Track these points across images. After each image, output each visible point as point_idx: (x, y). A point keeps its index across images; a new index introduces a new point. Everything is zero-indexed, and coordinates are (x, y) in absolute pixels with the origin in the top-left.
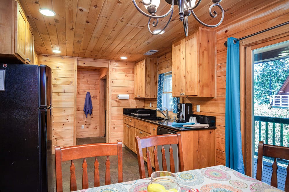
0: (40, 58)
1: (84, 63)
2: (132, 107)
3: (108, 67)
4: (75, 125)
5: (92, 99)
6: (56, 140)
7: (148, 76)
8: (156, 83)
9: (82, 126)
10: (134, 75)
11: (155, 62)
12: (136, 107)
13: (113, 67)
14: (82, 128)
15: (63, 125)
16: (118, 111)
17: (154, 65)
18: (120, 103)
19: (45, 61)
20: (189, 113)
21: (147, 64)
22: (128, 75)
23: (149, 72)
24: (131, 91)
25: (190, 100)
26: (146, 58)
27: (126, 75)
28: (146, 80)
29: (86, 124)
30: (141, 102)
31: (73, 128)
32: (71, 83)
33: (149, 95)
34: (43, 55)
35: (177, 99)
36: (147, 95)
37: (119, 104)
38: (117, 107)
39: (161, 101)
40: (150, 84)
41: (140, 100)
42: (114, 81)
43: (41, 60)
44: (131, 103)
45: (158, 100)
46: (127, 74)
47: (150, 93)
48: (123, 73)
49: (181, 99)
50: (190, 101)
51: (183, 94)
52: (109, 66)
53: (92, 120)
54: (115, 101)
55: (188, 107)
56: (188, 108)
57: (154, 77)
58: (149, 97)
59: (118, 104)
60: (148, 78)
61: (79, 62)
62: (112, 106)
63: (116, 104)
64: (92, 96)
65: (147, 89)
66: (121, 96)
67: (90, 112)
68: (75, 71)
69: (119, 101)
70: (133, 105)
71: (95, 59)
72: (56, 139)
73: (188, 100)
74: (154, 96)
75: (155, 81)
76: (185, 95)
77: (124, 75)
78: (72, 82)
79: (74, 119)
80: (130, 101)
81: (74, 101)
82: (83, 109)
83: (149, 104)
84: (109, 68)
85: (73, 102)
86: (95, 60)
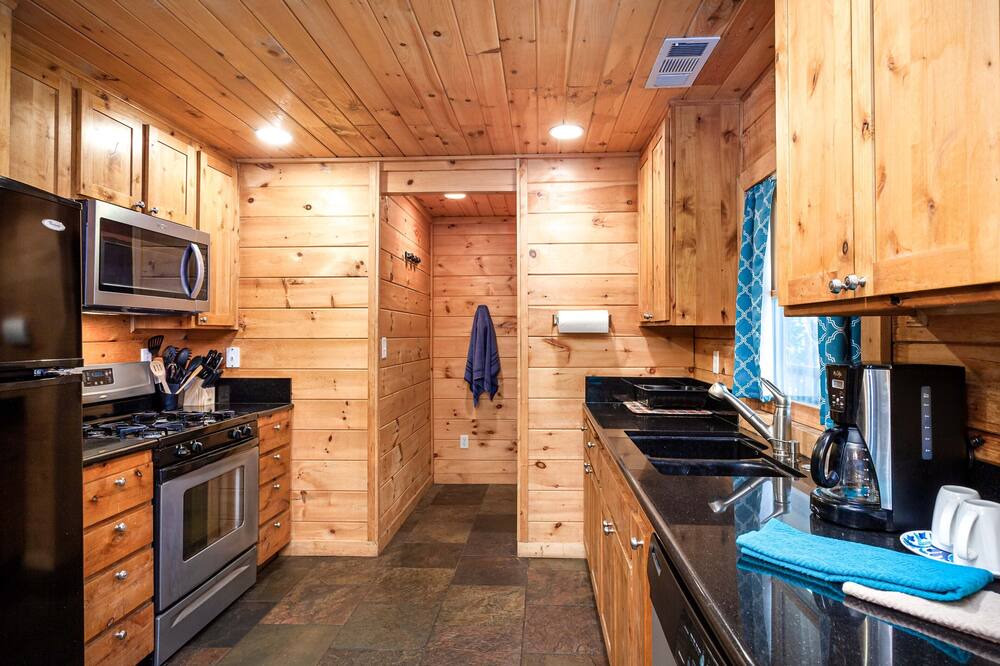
0: (247, 175)
1: (410, 182)
2: (627, 371)
3: (510, 189)
4: (373, 444)
5: (498, 332)
6: (304, 501)
7: (685, 208)
8: (732, 242)
9: (462, 436)
10: (635, 216)
11: (723, 128)
12: (652, 370)
13: (534, 187)
14: (462, 447)
15: (330, 439)
16: (559, 386)
17: (723, 145)
18: (569, 349)
19: (265, 185)
20: (927, 452)
21: (679, 141)
22: (610, 217)
23: (687, 183)
24: (625, 292)
25: (949, 337)
26: (673, 112)
27: (596, 221)
28: (672, 229)
29: (475, 430)
30: (673, 344)
31: (365, 453)
32: (358, 267)
33: (693, 308)
34: (256, 165)
35: (839, 330)
36: (678, 312)
37: (565, 354)
38: (555, 370)
39: (754, 343)
40: (694, 252)
41: (669, 338)
42: (542, 250)
43: (250, 185)
44: (626, 351)
45: (741, 339)
46: (601, 216)
47: (698, 295)
48: (584, 208)
49: (871, 328)
50: (948, 343)
51: (854, 279)
52: (515, 184)
53: (498, 417)
54: (545, 341)
55: (926, 396)
56: (926, 405)
57: (723, 206)
58: (689, 321)
59: (559, 357)
60: (681, 218)
61: (391, 177)
62: (533, 363)
63: (550, 354)
64: (496, 321)
65: (681, 276)
66: (573, 318)
67: (486, 387)
68: (373, 215)
69: (567, 340)
70: (637, 359)
71: (452, 158)
72: (303, 493)
73: (928, 335)
74: (723, 313)
75: (730, 233)
76: (869, 292)
77: (591, 217)
78: (362, 263)
79: (370, 417)
80: (618, 343)
81: (369, 342)
82: (462, 372)
83: (709, 358)
84: (514, 193)
85: (366, 347)
86: (453, 162)
